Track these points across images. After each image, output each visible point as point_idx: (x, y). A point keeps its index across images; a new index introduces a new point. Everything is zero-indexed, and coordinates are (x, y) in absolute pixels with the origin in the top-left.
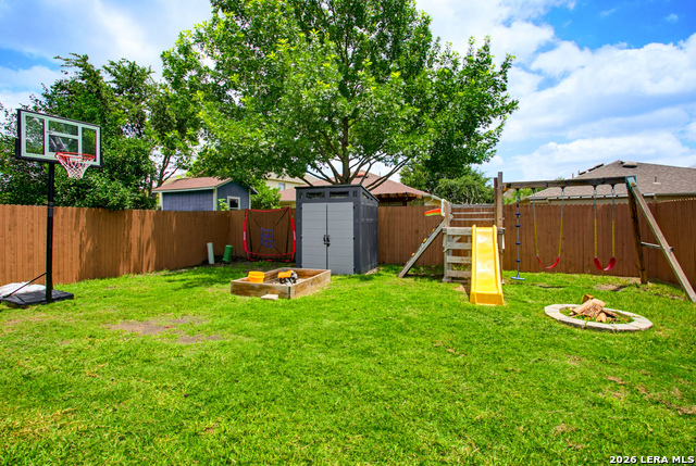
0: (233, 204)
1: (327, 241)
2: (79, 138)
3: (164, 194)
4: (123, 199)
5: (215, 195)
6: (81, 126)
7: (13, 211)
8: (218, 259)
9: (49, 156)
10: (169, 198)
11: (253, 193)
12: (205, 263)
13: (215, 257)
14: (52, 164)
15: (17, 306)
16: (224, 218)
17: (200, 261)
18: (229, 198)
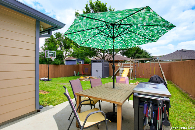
0: (80, 63)
1: (97, 71)
2: (53, 54)
3: (66, 61)
4: (59, 63)
5: (76, 61)
6: (53, 52)
7: (42, 65)
8: (76, 75)
9: (49, 57)
10: (67, 62)
11: (85, 60)
12: (74, 75)
13: (76, 74)
14: (49, 58)
15: (44, 81)
16: (78, 66)
17: (73, 75)
18: (79, 61)
